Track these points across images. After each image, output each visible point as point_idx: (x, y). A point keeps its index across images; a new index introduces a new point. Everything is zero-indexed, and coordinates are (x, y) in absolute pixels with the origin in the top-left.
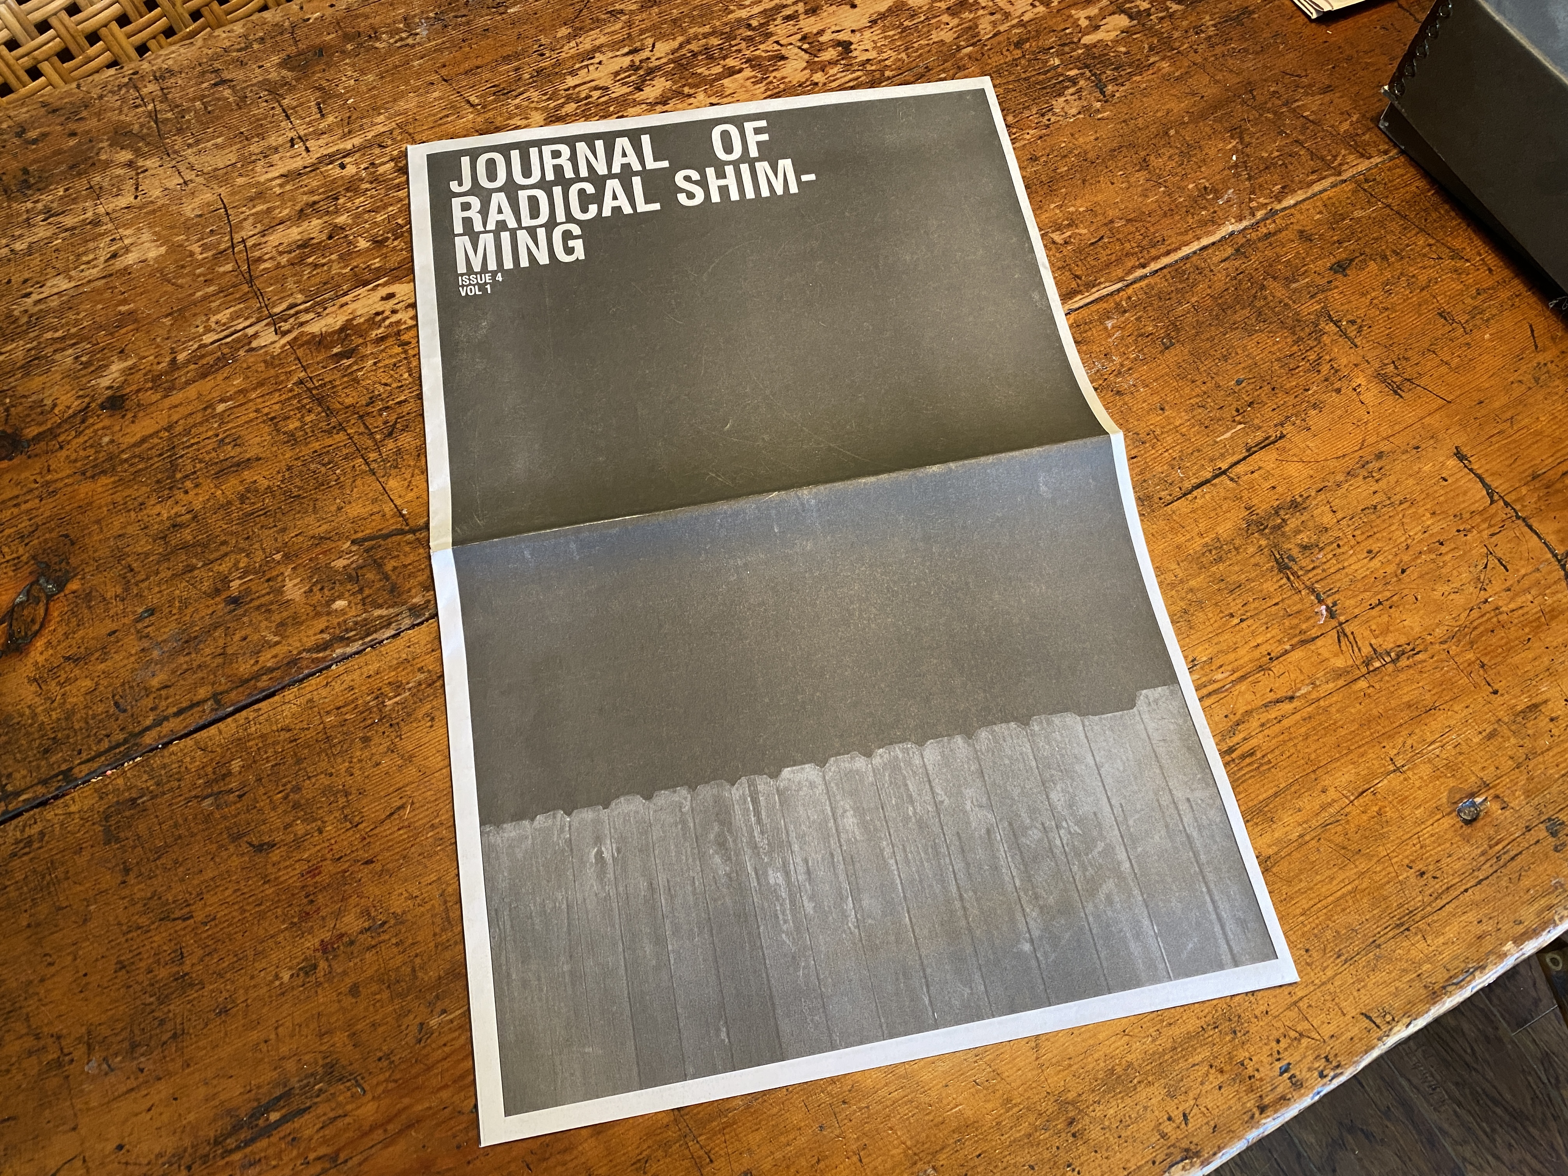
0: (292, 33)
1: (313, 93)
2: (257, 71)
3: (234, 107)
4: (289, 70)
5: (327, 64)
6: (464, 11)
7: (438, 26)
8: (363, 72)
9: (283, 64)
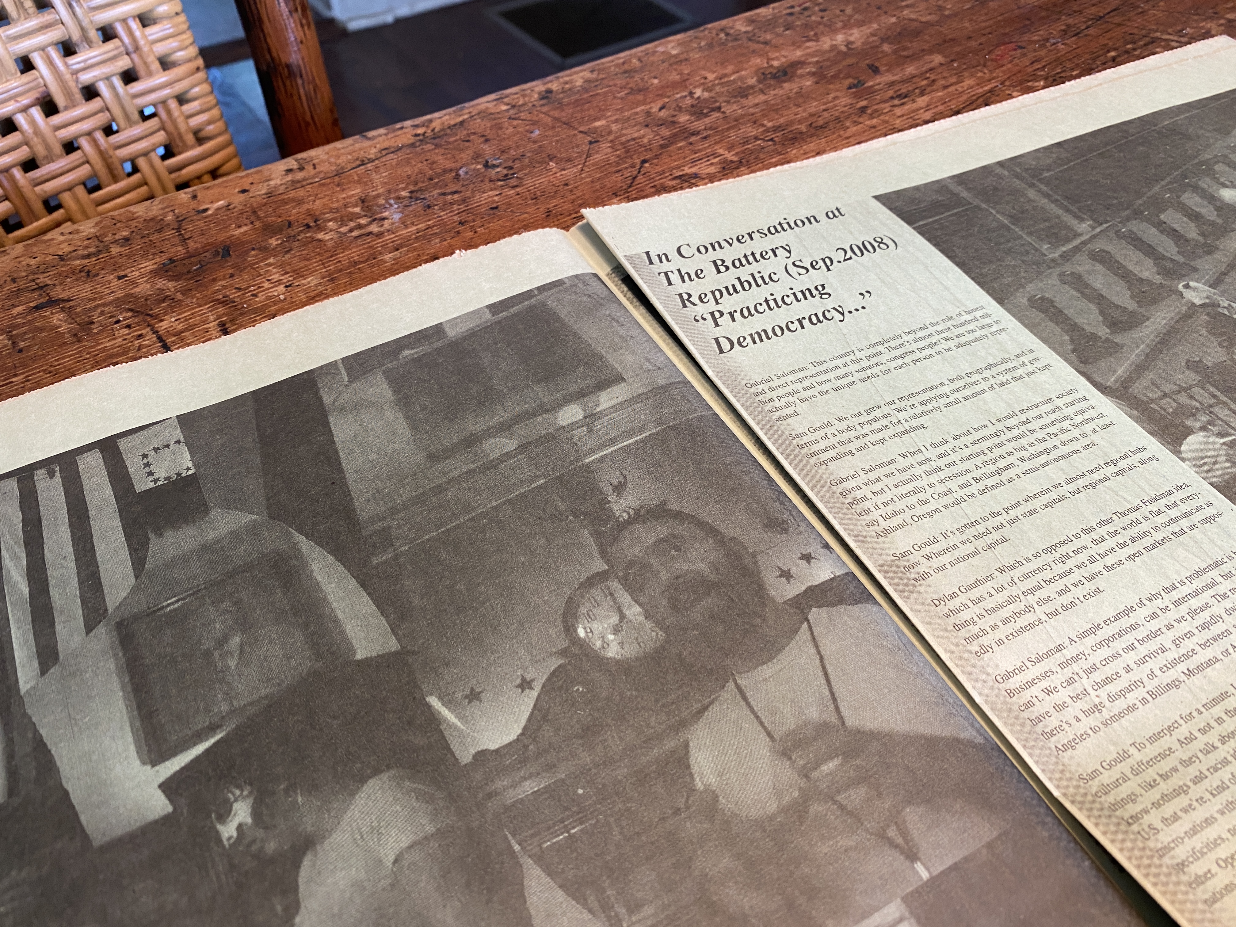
0: (179, 229)
1: (212, 309)
2: (116, 283)
3: (68, 338)
4: (171, 279)
5: (235, 266)
6: (452, 187)
7: (416, 207)
8: (298, 274)
9: (162, 271)
